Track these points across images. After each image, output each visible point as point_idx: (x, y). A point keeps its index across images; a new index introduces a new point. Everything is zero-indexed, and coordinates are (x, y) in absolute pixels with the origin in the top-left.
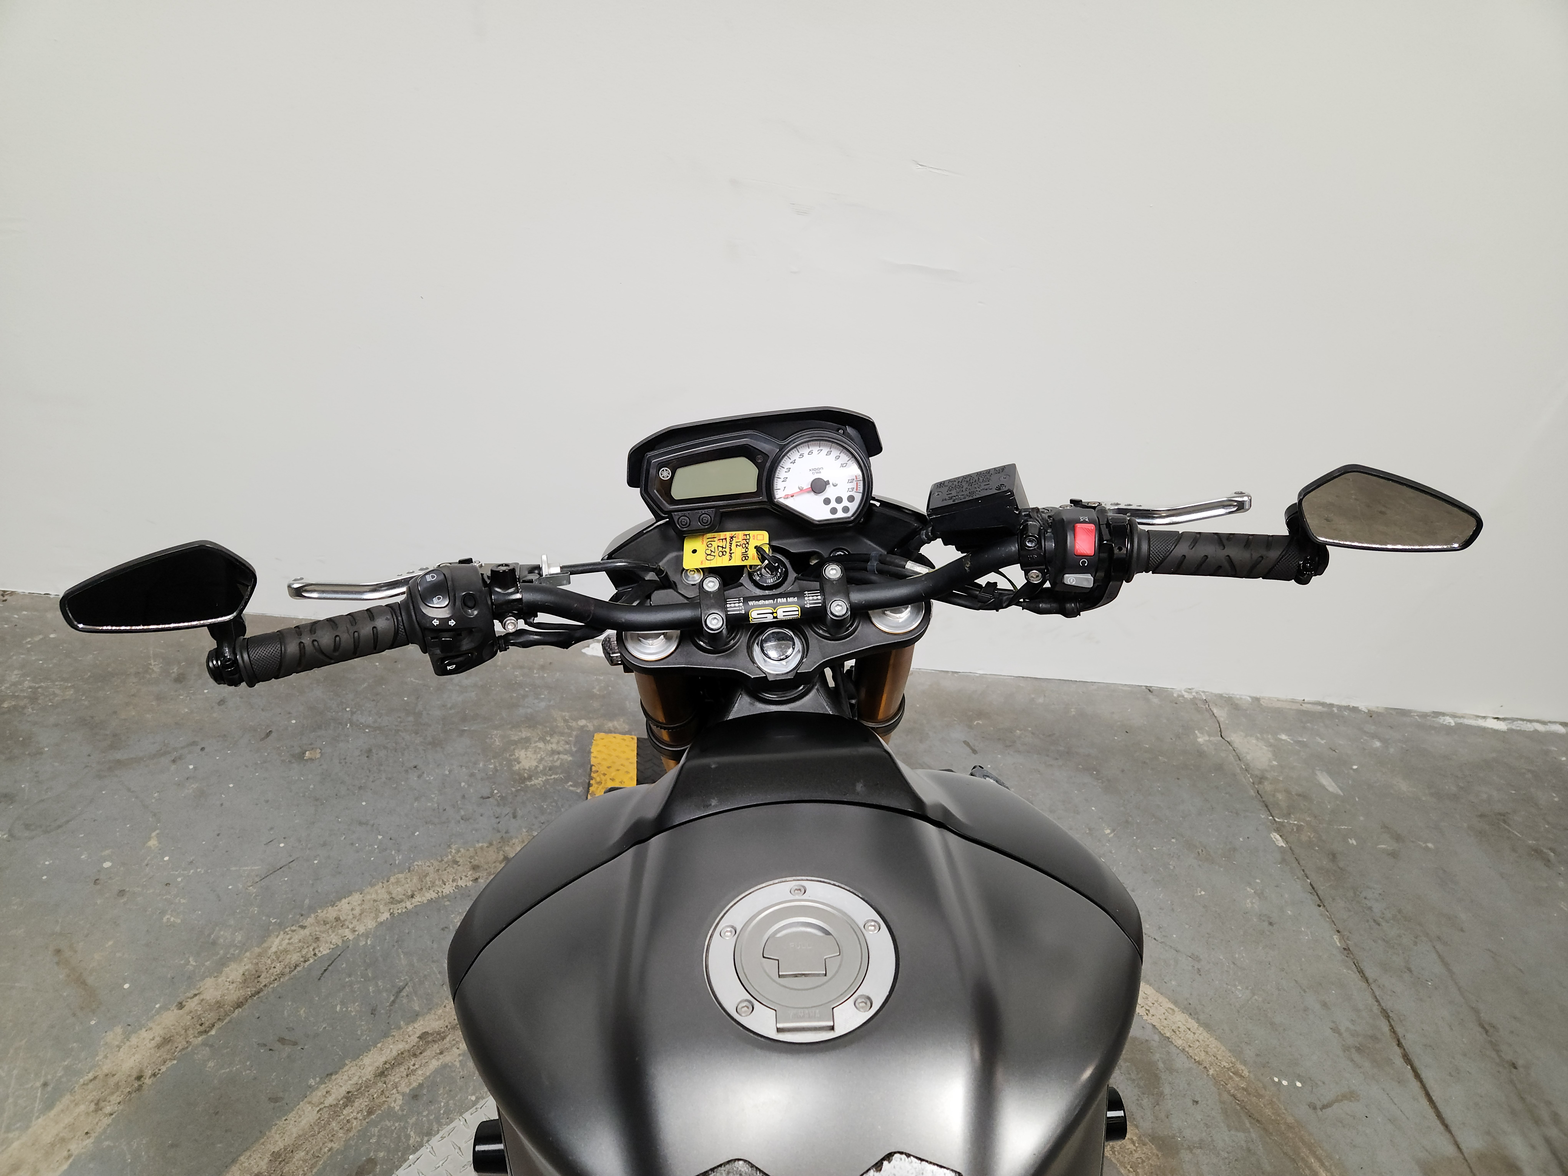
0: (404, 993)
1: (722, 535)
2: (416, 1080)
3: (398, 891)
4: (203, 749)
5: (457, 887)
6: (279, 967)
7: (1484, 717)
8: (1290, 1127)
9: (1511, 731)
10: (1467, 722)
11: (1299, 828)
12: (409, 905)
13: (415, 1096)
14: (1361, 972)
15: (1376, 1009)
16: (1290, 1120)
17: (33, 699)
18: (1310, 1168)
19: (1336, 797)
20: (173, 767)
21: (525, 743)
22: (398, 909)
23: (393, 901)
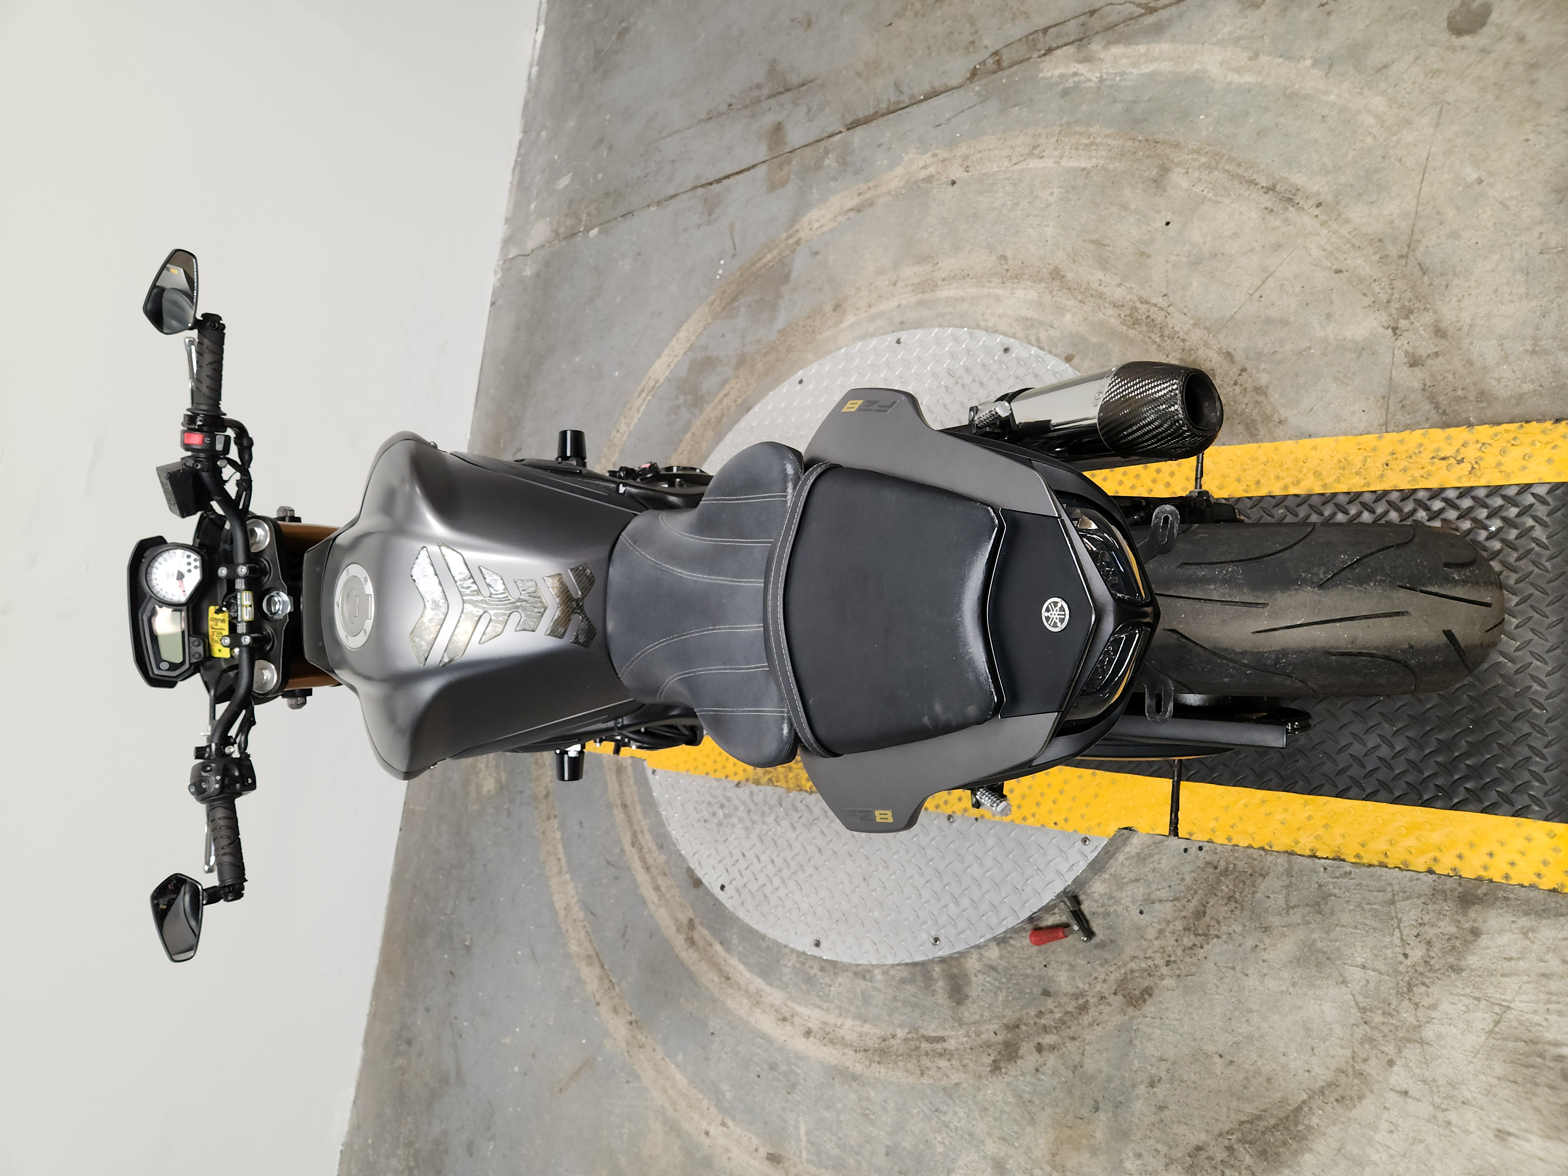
0: (609, 859)
1: (210, 634)
2: (654, 847)
3: (555, 869)
4: (456, 1018)
5: (558, 829)
6: (587, 944)
7: (535, 41)
8: (742, 275)
9: (546, 22)
10: (536, 56)
11: (589, 214)
12: (564, 861)
13: (661, 847)
14: (672, 197)
15: (691, 194)
16: (738, 274)
17: (410, 1144)
18: (761, 268)
19: (572, 179)
20: (464, 1036)
21: (479, 786)
22: (565, 868)
23: (560, 873)
